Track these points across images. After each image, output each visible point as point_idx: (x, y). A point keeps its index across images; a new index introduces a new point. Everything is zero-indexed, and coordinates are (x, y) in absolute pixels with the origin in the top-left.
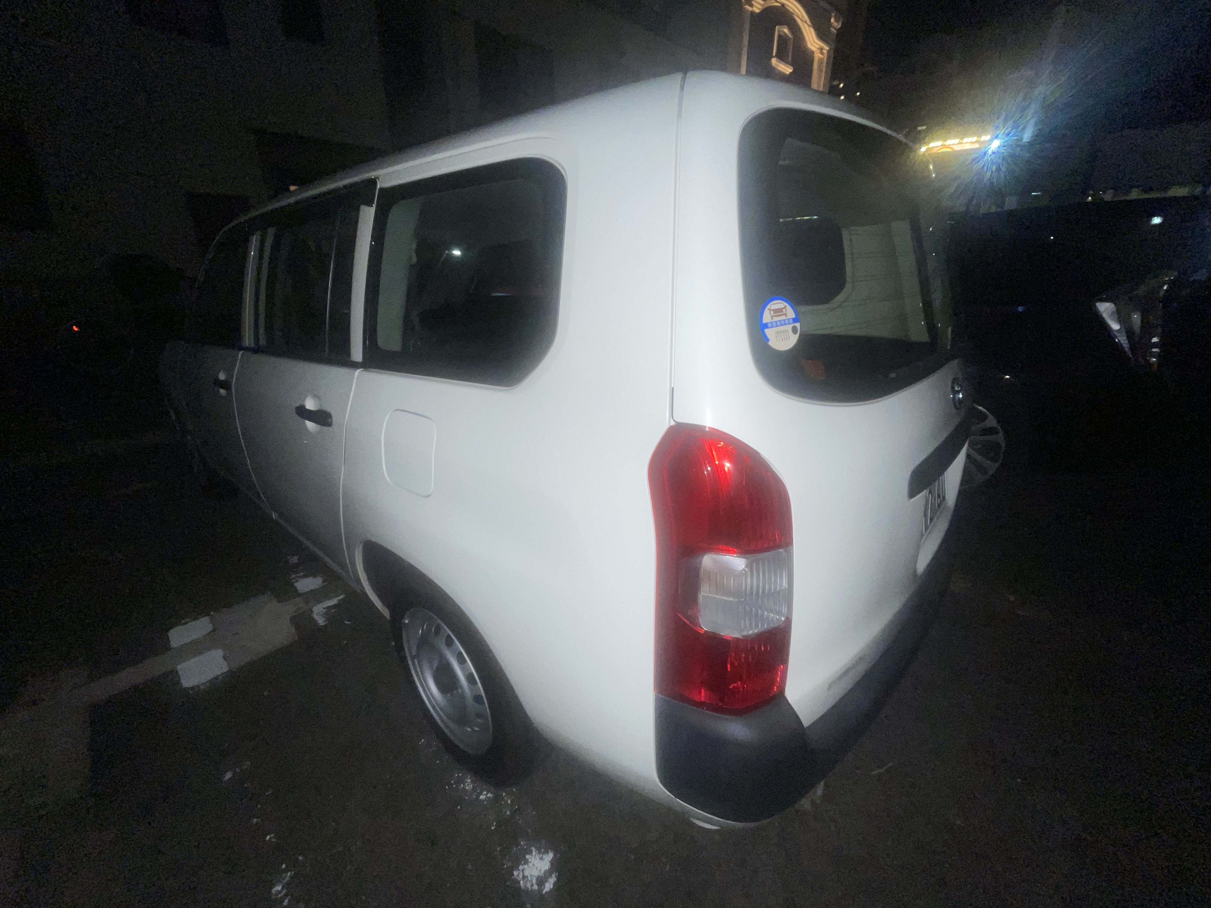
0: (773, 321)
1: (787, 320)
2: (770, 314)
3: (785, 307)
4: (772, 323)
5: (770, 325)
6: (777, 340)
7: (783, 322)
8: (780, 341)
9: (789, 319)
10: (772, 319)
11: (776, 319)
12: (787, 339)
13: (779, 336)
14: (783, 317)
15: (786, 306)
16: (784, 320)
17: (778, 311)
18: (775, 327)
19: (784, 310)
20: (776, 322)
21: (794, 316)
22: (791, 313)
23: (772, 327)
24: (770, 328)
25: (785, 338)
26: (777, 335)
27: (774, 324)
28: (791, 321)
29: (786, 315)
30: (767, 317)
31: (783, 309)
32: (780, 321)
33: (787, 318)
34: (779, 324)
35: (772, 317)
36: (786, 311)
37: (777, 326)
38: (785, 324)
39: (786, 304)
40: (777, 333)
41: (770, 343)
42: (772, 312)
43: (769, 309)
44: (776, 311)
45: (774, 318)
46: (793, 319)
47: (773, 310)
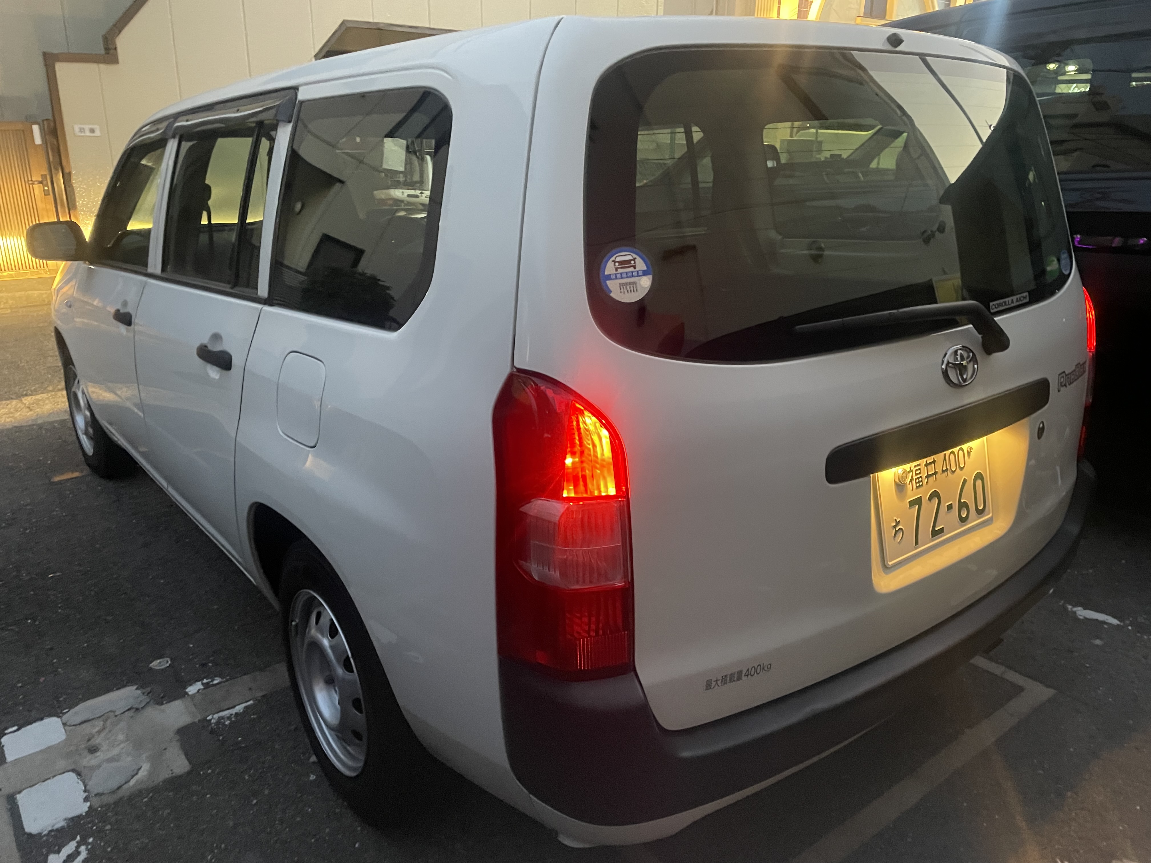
0: (617, 272)
1: (636, 272)
2: (615, 265)
3: (634, 259)
4: (615, 274)
5: (613, 277)
6: (621, 292)
7: (630, 274)
8: (624, 293)
9: (638, 271)
10: (616, 270)
11: (620, 271)
12: (634, 291)
13: (623, 288)
14: (632, 269)
15: (636, 258)
16: (632, 272)
17: (624, 264)
18: (619, 279)
19: (633, 262)
20: (621, 274)
21: (645, 268)
22: (641, 265)
23: (616, 278)
24: (614, 279)
25: (631, 291)
26: (622, 287)
27: (619, 276)
28: (640, 273)
29: (634, 267)
30: (610, 268)
31: (631, 260)
32: (627, 273)
33: (636, 270)
34: (624, 275)
35: (616, 269)
36: (635, 263)
37: (622, 278)
38: (633, 276)
39: (635, 256)
40: (621, 285)
41: (612, 295)
42: (617, 264)
43: (613, 261)
44: (621, 263)
45: (619, 270)
46: (644, 271)
47: (618, 262)
